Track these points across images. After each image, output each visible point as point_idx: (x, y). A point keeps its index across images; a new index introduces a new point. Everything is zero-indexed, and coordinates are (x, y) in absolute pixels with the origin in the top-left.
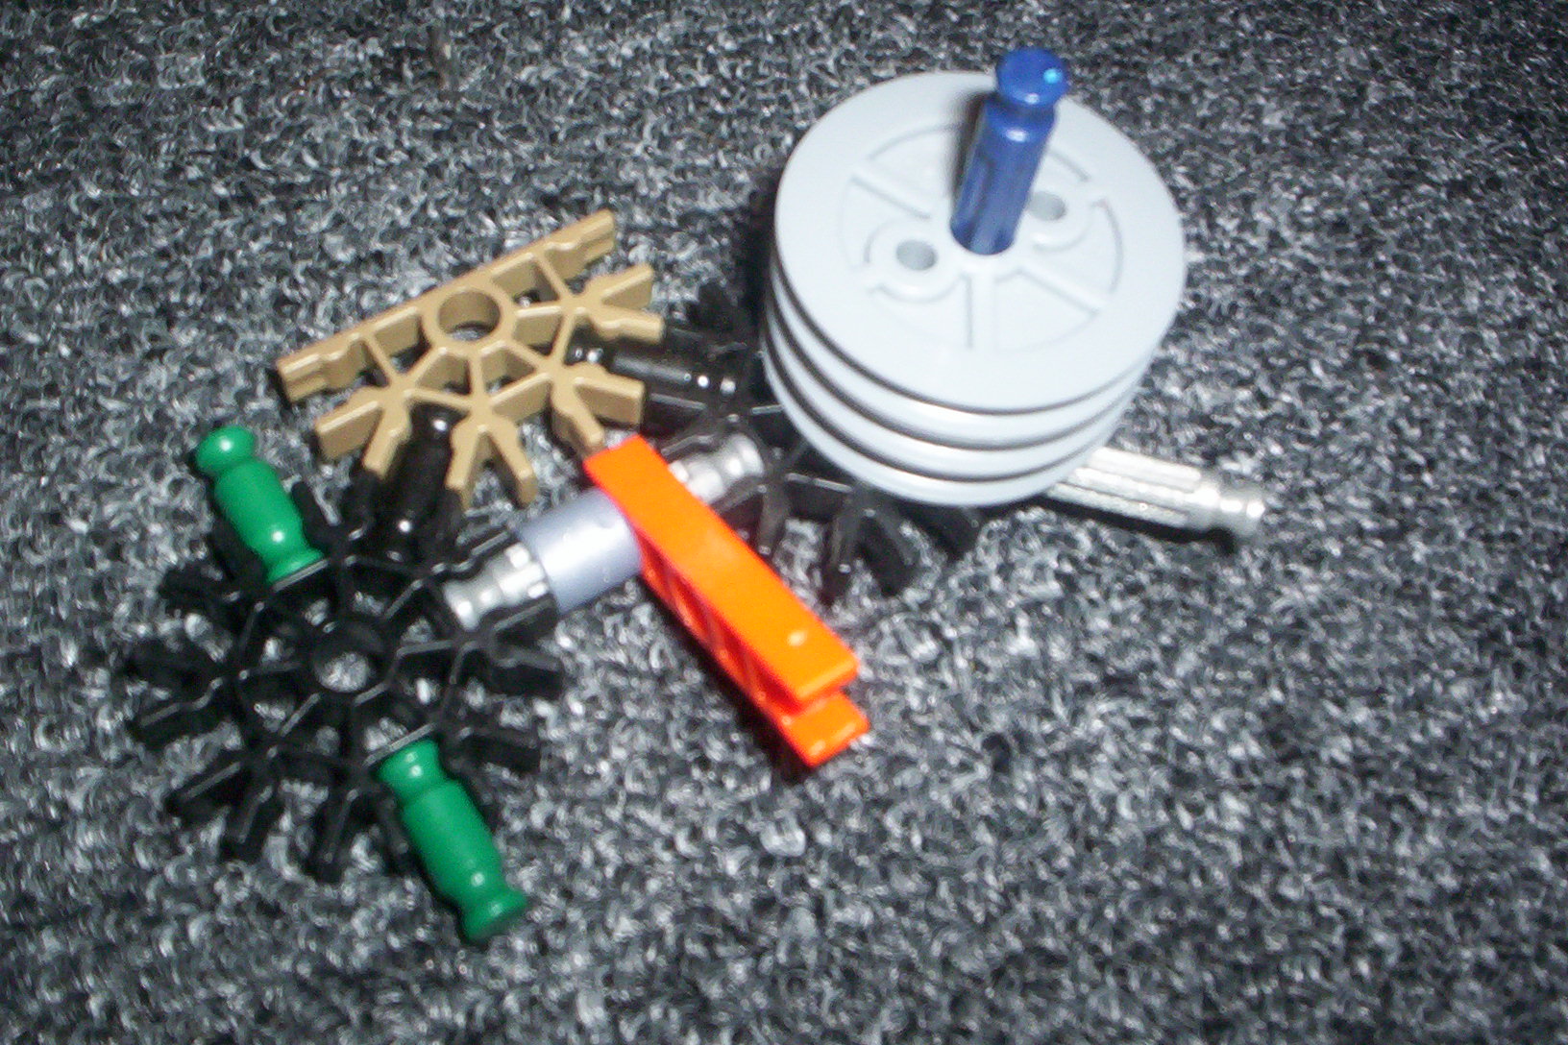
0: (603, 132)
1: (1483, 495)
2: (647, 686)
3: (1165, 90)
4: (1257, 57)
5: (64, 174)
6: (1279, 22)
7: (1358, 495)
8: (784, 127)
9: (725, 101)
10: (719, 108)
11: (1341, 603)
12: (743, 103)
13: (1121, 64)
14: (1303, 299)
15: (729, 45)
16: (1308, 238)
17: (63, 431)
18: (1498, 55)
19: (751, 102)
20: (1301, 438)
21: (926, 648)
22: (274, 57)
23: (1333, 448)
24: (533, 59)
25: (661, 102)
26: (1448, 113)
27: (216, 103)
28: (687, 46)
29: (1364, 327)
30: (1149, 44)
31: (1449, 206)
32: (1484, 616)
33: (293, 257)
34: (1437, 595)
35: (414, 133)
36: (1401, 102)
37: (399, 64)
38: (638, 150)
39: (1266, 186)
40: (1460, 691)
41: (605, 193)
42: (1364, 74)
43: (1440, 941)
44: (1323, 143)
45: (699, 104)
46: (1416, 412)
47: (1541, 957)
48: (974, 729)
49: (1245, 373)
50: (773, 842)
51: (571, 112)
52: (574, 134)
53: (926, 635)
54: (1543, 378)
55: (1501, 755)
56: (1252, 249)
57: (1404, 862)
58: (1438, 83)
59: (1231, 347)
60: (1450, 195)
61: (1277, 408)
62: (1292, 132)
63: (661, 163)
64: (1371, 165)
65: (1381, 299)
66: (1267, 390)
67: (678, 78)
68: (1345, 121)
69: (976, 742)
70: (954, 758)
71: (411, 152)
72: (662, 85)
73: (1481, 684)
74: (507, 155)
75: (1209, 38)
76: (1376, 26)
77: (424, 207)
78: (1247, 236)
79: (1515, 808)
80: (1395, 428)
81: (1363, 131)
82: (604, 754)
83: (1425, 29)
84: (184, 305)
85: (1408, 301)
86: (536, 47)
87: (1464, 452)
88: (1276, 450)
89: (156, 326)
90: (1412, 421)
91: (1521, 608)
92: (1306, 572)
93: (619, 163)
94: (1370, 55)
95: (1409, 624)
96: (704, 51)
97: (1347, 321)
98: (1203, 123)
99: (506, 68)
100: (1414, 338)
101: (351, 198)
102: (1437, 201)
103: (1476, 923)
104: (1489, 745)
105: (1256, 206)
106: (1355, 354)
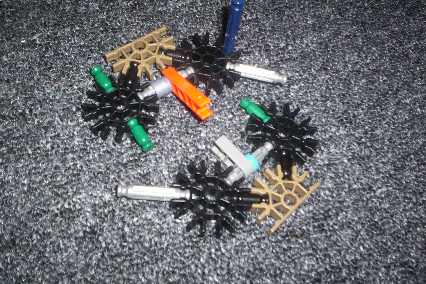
0: (175, 20)
1: (343, 95)
2: (178, 120)
3: (288, 16)
4: (308, 10)
5: (72, 25)
6: (314, 3)
7: (317, 94)
8: (210, 21)
9: (199, 15)
10: (198, 16)
11: (312, 113)
12: (202, 16)
13: (280, 11)
14: (312, 57)
15: (200, 4)
16: (314, 45)
17: (73, 71)
18: (360, 11)
19: (204, 16)
20: (307, 83)
21: (231, 116)
22: (112, 4)
23: (314, 85)
24: (162, 6)
25: (186, 15)
26: (348, 22)
27: (101, 13)
28: (192, 4)
29: (323, 63)
30: (286, 7)
31: (344, 40)
32: (340, 117)
33: (115, 42)
34: (331, 112)
35: (138, 19)
36: (338, 19)
37: (136, 6)
38: (181, 24)
39: (307, 35)
40: (333, 130)
41: (174, 32)
42: (330, 14)
43: (323, 172)
44: (320, 27)
45: (194, 16)
46: (332, 79)
47: (343, 176)
48: (238, 130)
49: (298, 70)
50: (200, 147)
51: (169, 17)
52: (169, 21)
53: (231, 114)
54: (359, 74)
55: (340, 141)
56: (302, 47)
57: (318, 158)
58: (346, 16)
59: (296, 65)
60: (345, 38)
61: (304, 77)
62: (314, 25)
63: (186, 27)
64: (329, 32)
65: (328, 57)
66: (302, 74)
67: (190, 11)
68: (325, 23)
69: (238, 132)
70: (234, 135)
71: (137, 23)
72: (187, 12)
73: (337, 129)
74: (156, 24)
75: (299, 5)
76: (334, 4)
77: (140, 33)
78: (302, 44)
79: (341, 150)
80: (327, 82)
81: (329, 25)
82: (170, 131)
83: (345, 5)
84: (94, 49)
85: (333, 58)
86: (163, 4)
87: (341, 87)
88: (302, 85)
89: (90, 53)
90: (330, 80)
91: (348, 116)
92: (305, 107)
93: (178, 26)
94: (333, 10)
95: (325, 117)
96: (195, 5)
97: (320, 62)
98: (295, 22)
99: (156, 8)
100: (333, 65)
101: (126, 31)
102: (342, 39)
103: (330, 169)
104: (338, 139)
105: (304, 39)
106: (321, 68)
